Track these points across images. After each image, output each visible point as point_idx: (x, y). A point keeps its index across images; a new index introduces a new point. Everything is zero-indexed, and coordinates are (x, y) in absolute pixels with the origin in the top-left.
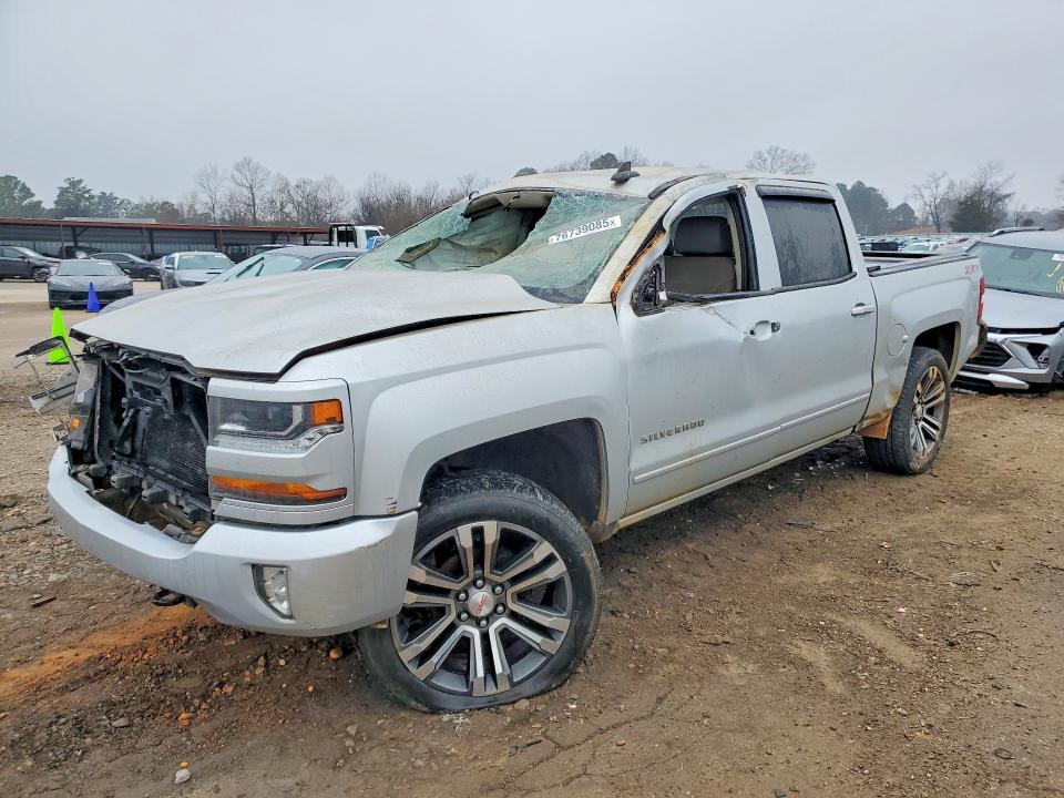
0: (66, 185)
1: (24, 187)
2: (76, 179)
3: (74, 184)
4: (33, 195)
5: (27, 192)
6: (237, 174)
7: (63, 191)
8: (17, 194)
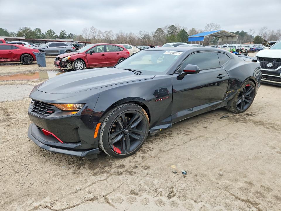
0: (61, 32)
1: (53, 32)
2: (63, 30)
3: (63, 31)
4: (55, 34)
5: (54, 33)
6: (91, 30)
7: (61, 33)
8: (52, 33)
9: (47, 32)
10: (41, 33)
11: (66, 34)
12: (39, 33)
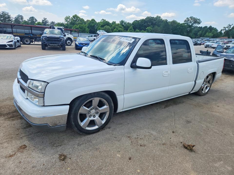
0: (43, 19)
1: (36, 19)
3: (45, 19)
5: (36, 21)
8: (34, 21)
9: (29, 19)
10: (23, 20)
11: (48, 22)
12: (21, 20)
